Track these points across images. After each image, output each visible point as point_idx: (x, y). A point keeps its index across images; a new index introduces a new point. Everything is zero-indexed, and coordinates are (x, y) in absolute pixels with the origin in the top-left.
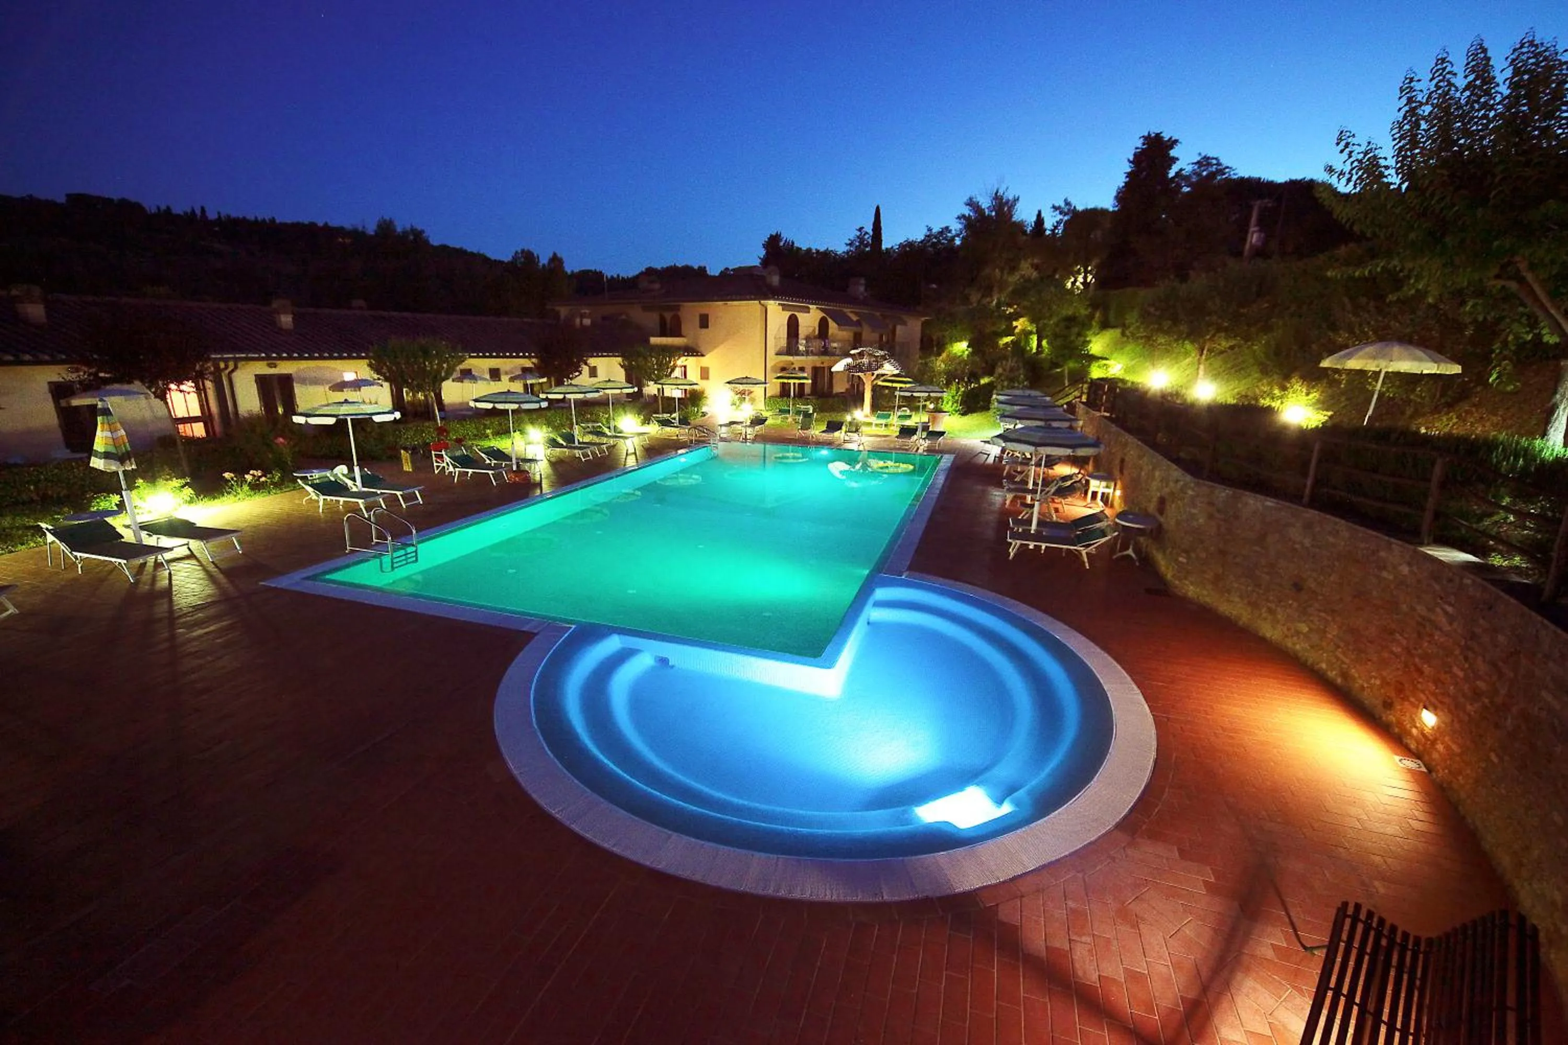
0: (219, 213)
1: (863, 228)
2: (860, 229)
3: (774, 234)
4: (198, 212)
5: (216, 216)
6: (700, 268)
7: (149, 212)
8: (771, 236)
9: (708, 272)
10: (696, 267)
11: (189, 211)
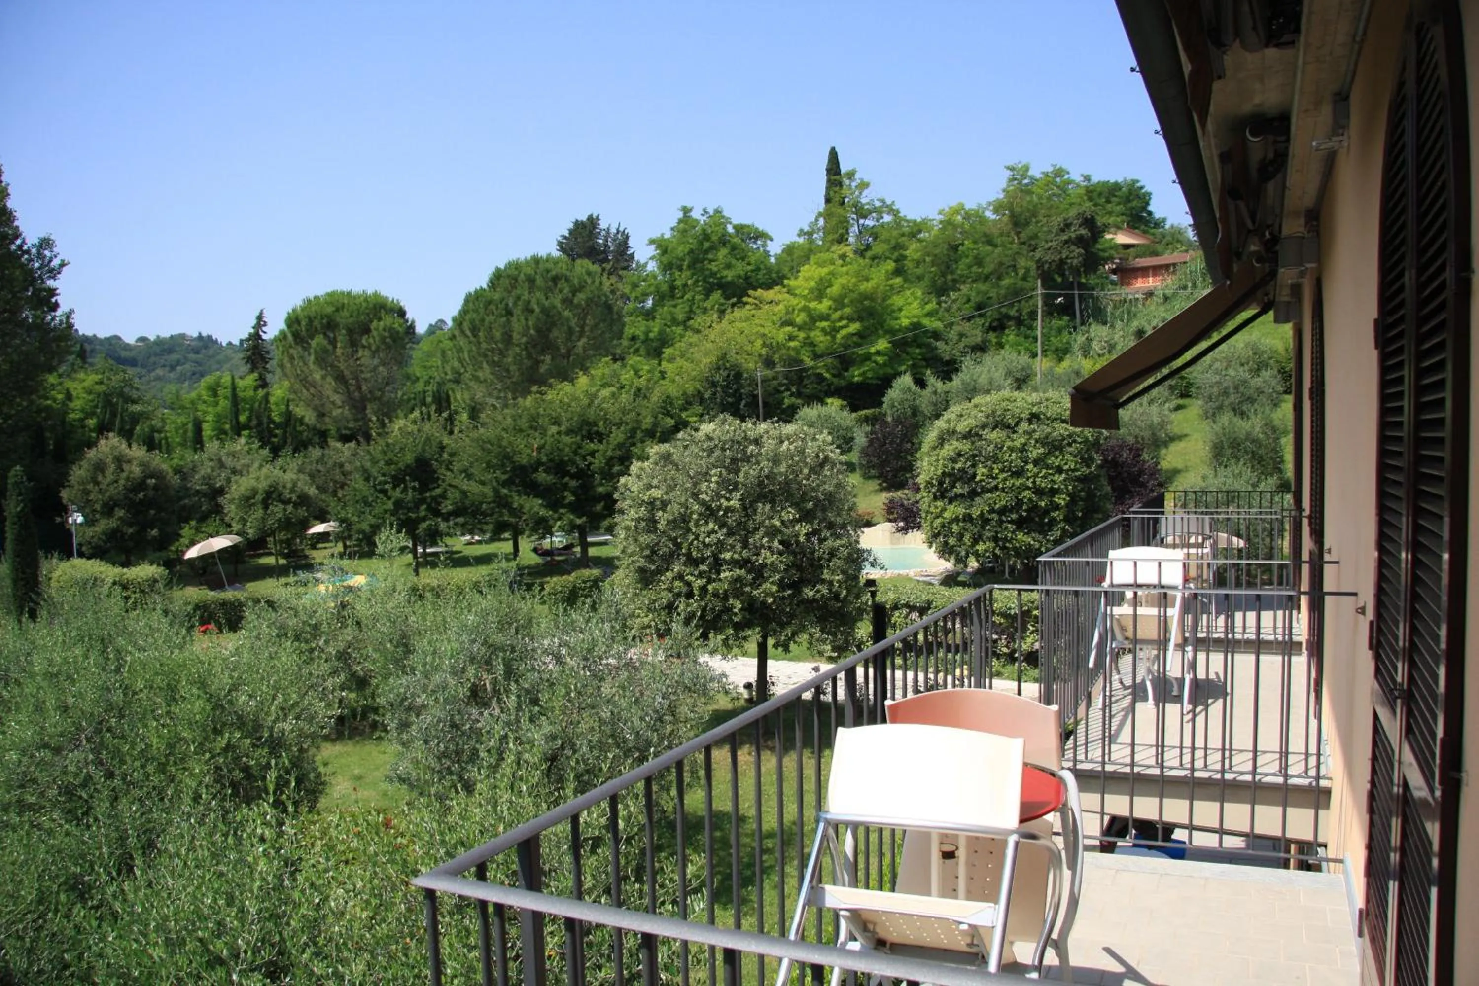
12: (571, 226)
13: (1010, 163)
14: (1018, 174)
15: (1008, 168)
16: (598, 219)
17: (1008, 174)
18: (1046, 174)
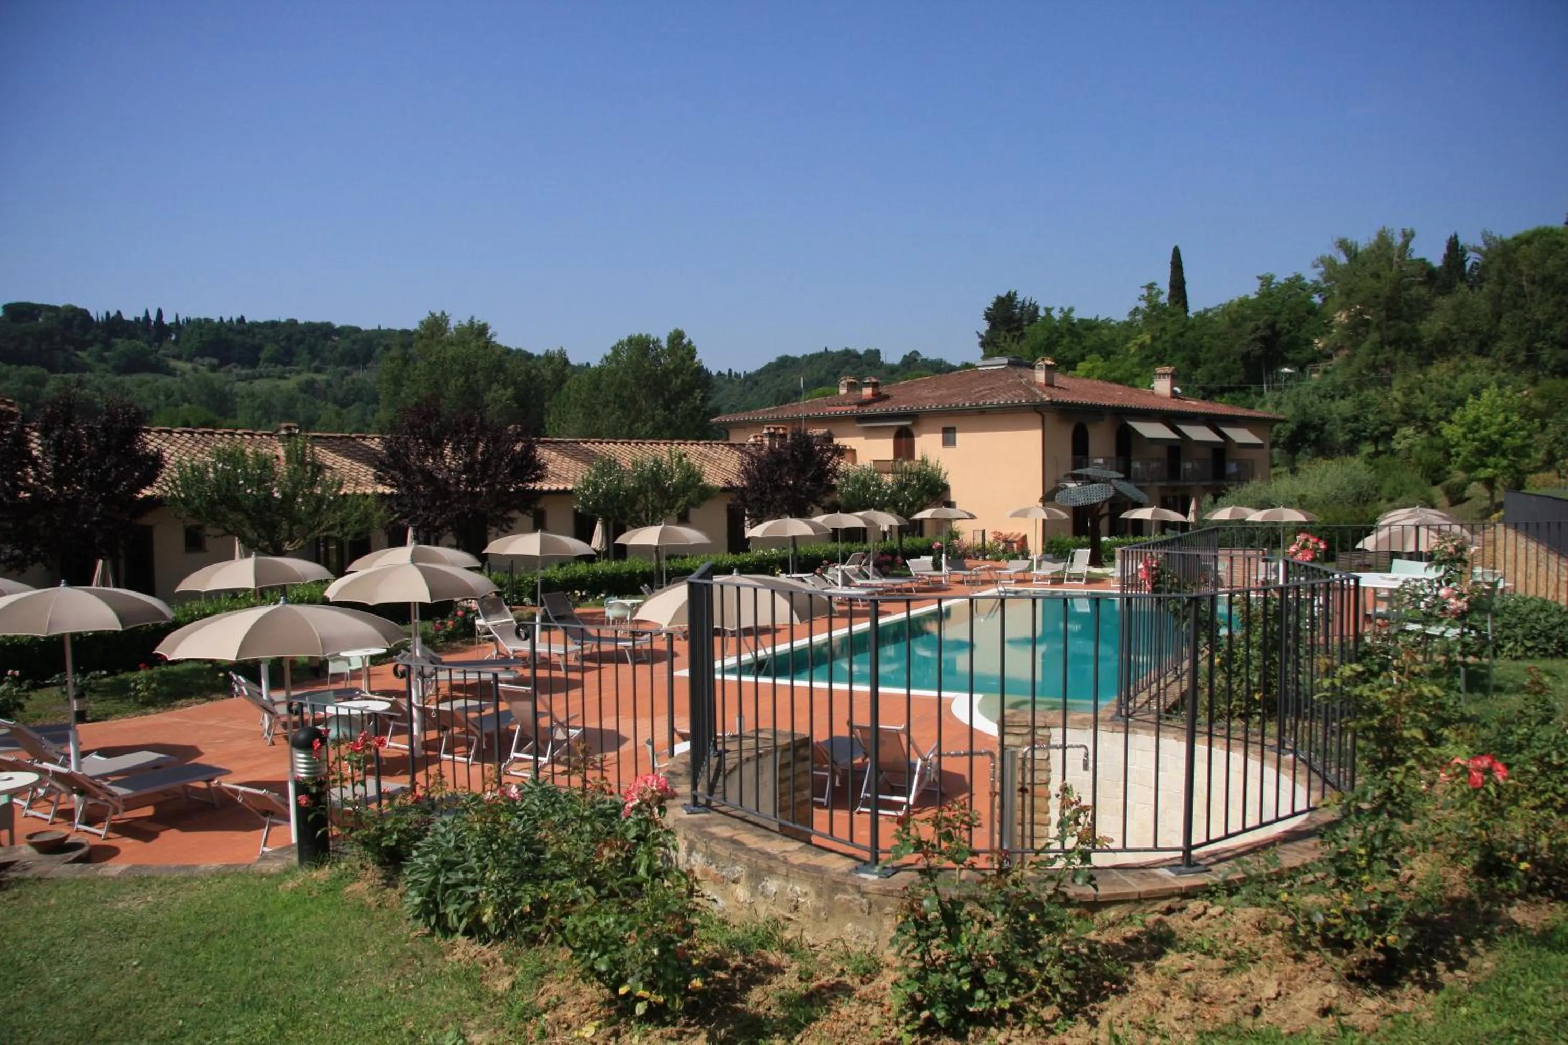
0: (177, 316)
1: (1154, 284)
2: (1150, 287)
3: (1003, 294)
4: (153, 317)
5: (173, 320)
6: (868, 352)
7: (95, 318)
8: (999, 298)
9: (883, 359)
10: (861, 352)
11: (141, 315)
12: (994, 300)
13: (1260, 274)
14: (1266, 281)
15: (1259, 278)
16: (1015, 294)
17: (1259, 282)
18: (1289, 280)
